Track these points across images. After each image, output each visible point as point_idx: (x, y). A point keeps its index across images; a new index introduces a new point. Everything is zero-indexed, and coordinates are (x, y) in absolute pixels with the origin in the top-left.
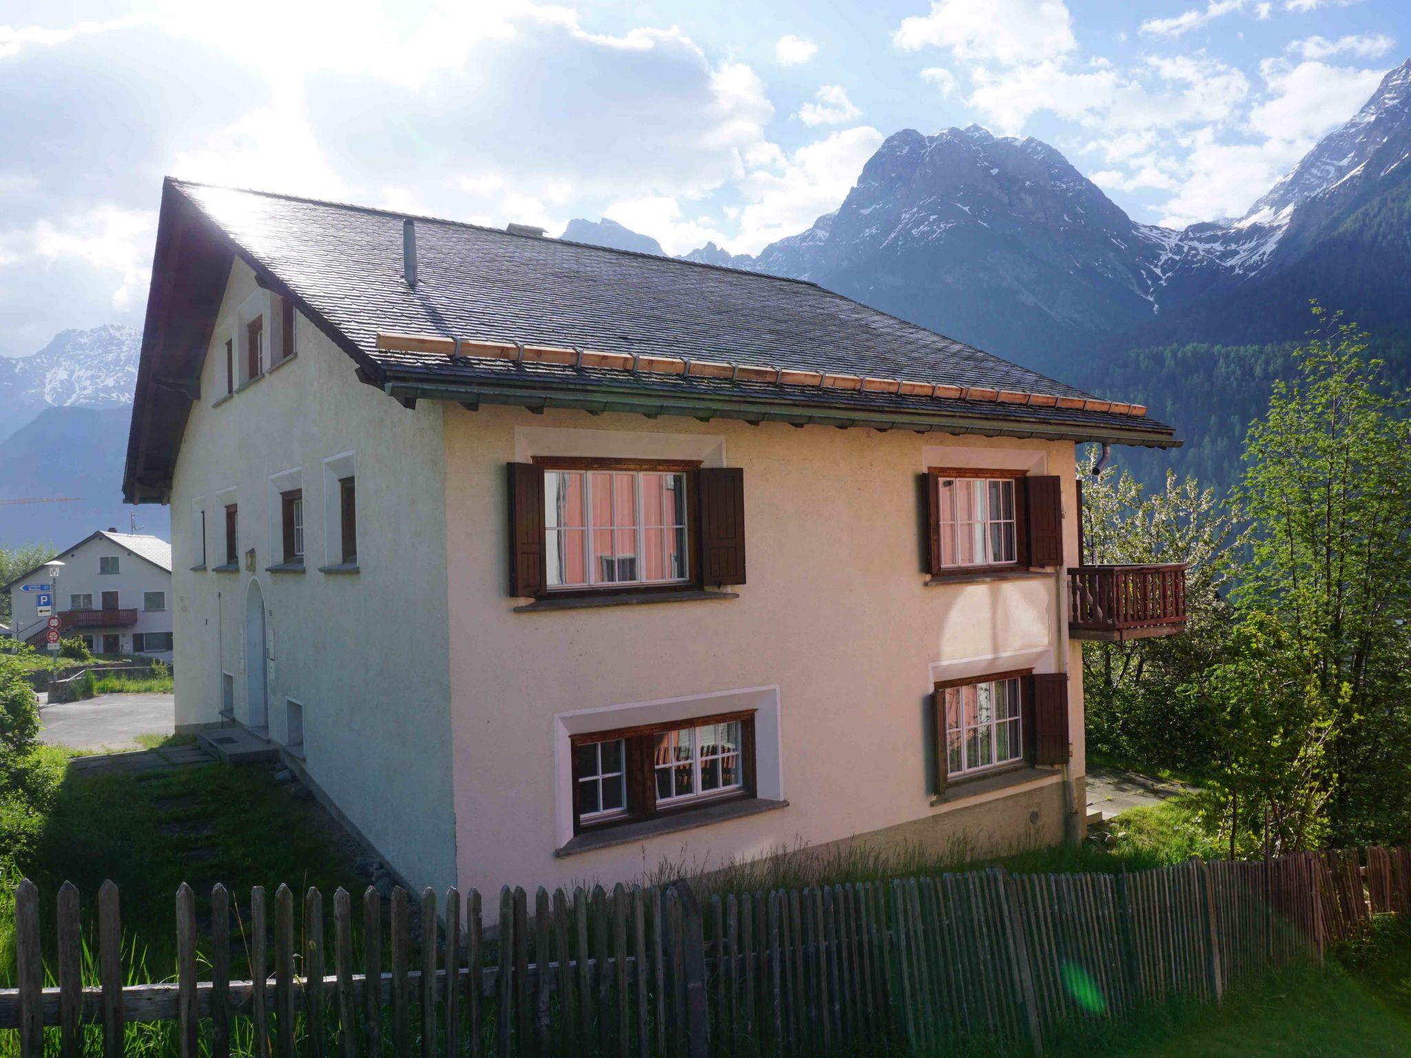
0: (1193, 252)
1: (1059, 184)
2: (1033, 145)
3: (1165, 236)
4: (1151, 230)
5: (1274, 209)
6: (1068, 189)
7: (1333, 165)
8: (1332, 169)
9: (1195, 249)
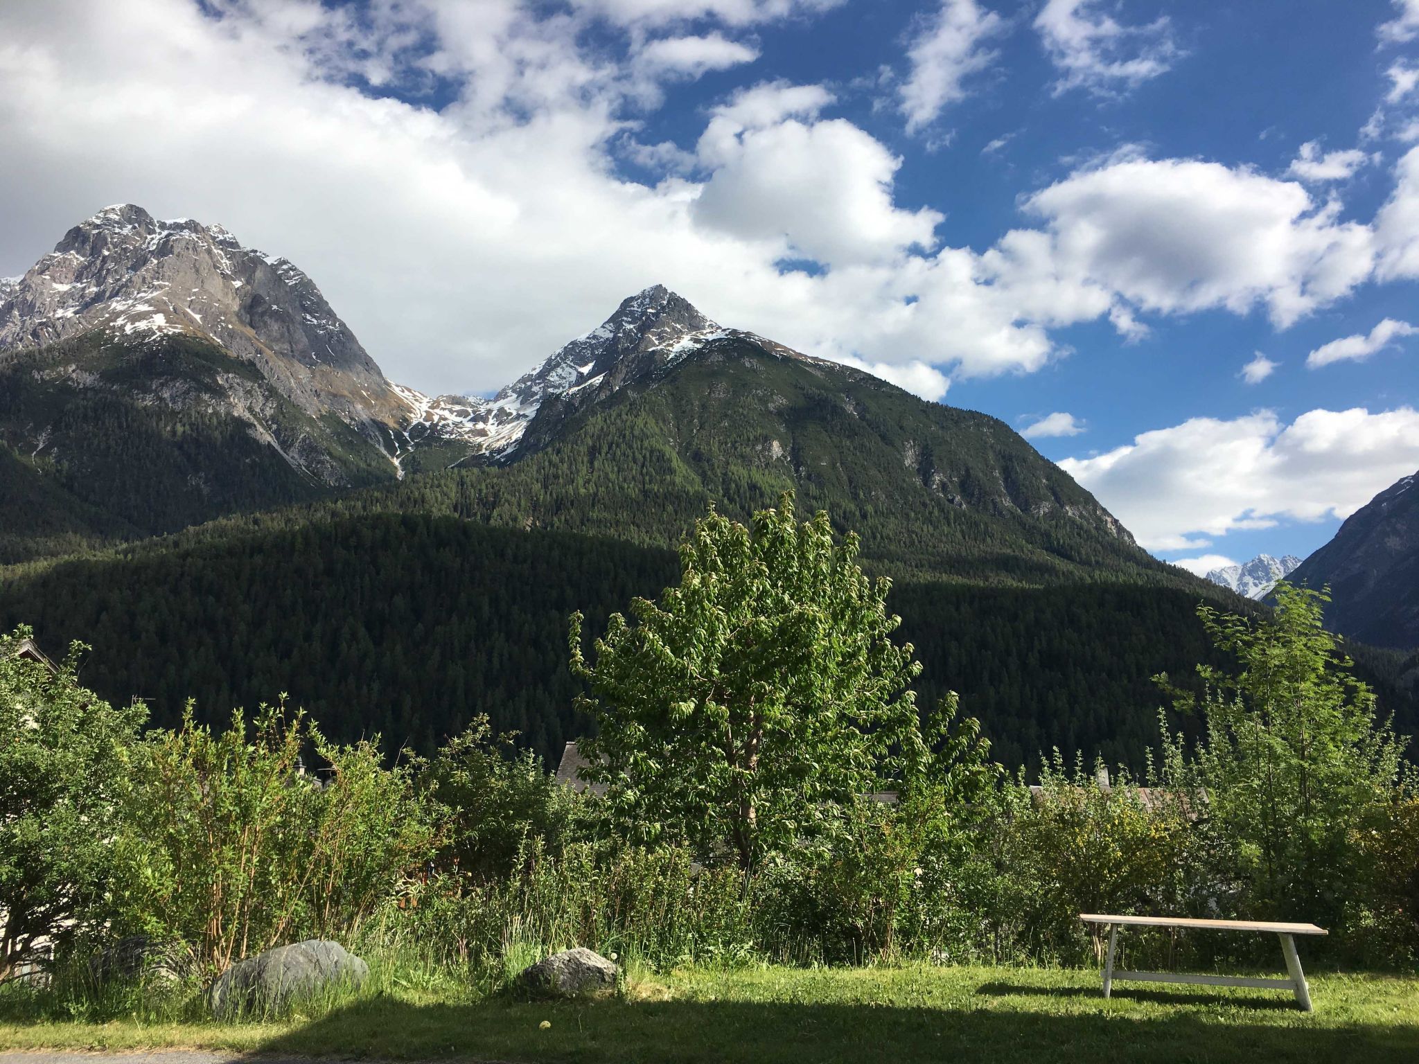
0: (443, 422)
1: (308, 317)
2: (285, 267)
3: (416, 400)
4: (403, 391)
5: (521, 398)
6: (319, 326)
7: (576, 369)
8: (574, 374)
9: (445, 419)
